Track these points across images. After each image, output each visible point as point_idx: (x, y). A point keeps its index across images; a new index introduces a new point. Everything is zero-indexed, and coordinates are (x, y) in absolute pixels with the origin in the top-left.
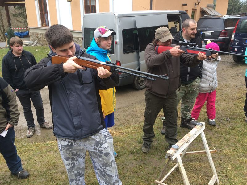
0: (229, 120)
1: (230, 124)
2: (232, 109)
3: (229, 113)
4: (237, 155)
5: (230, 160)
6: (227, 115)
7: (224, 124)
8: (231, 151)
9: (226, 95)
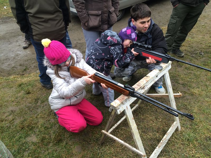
0: (203, 54)
1: (203, 59)
2: (208, 42)
3: (204, 46)
4: (207, 95)
5: (197, 101)
6: (201, 48)
7: (197, 59)
8: (200, 90)
9: (204, 27)
